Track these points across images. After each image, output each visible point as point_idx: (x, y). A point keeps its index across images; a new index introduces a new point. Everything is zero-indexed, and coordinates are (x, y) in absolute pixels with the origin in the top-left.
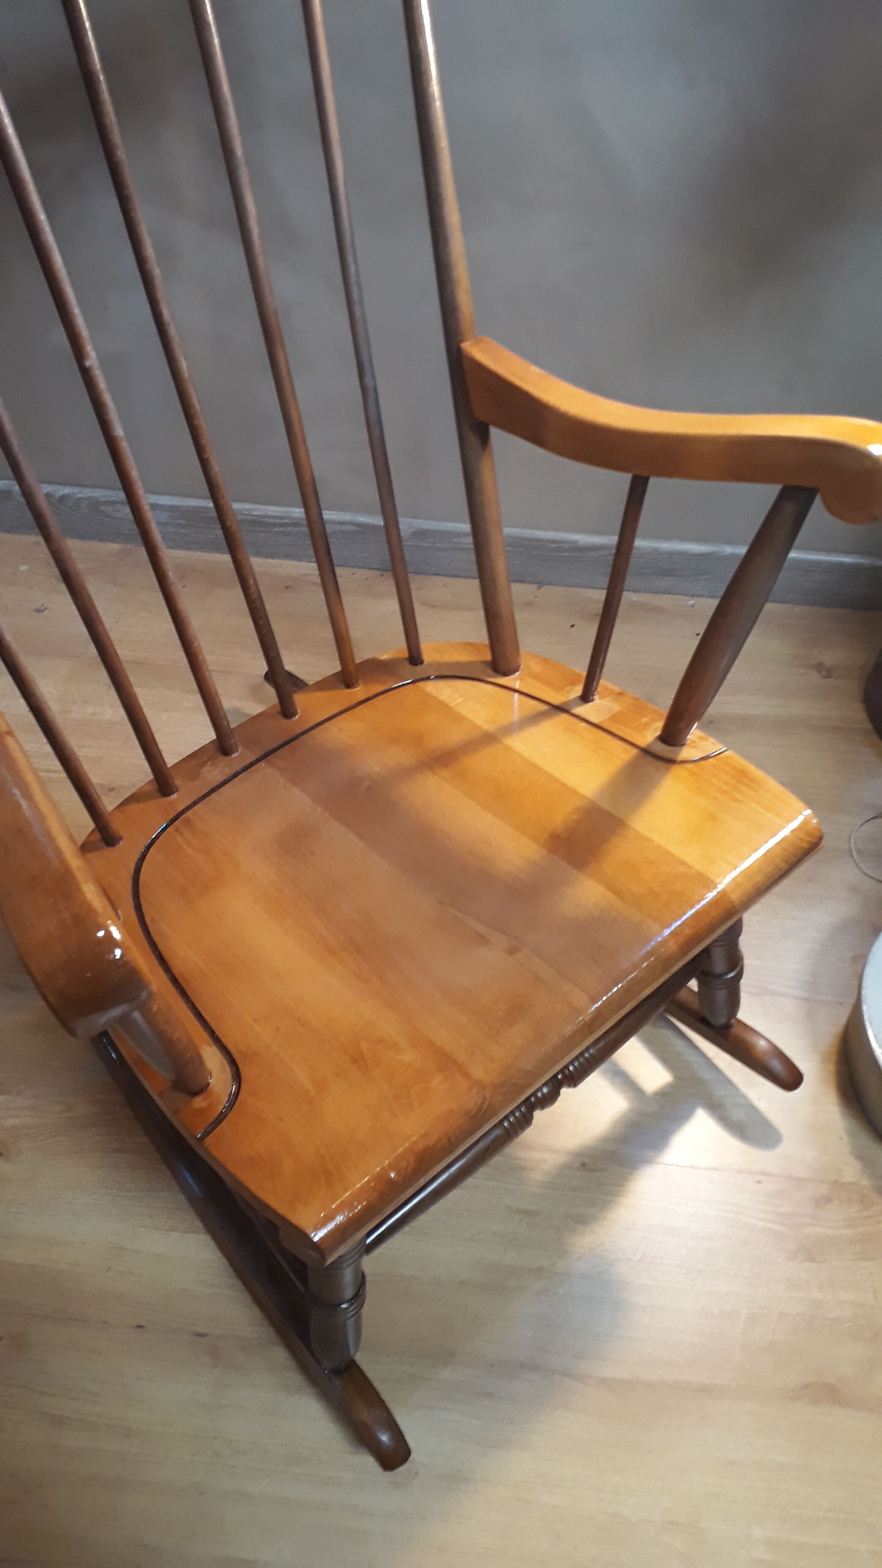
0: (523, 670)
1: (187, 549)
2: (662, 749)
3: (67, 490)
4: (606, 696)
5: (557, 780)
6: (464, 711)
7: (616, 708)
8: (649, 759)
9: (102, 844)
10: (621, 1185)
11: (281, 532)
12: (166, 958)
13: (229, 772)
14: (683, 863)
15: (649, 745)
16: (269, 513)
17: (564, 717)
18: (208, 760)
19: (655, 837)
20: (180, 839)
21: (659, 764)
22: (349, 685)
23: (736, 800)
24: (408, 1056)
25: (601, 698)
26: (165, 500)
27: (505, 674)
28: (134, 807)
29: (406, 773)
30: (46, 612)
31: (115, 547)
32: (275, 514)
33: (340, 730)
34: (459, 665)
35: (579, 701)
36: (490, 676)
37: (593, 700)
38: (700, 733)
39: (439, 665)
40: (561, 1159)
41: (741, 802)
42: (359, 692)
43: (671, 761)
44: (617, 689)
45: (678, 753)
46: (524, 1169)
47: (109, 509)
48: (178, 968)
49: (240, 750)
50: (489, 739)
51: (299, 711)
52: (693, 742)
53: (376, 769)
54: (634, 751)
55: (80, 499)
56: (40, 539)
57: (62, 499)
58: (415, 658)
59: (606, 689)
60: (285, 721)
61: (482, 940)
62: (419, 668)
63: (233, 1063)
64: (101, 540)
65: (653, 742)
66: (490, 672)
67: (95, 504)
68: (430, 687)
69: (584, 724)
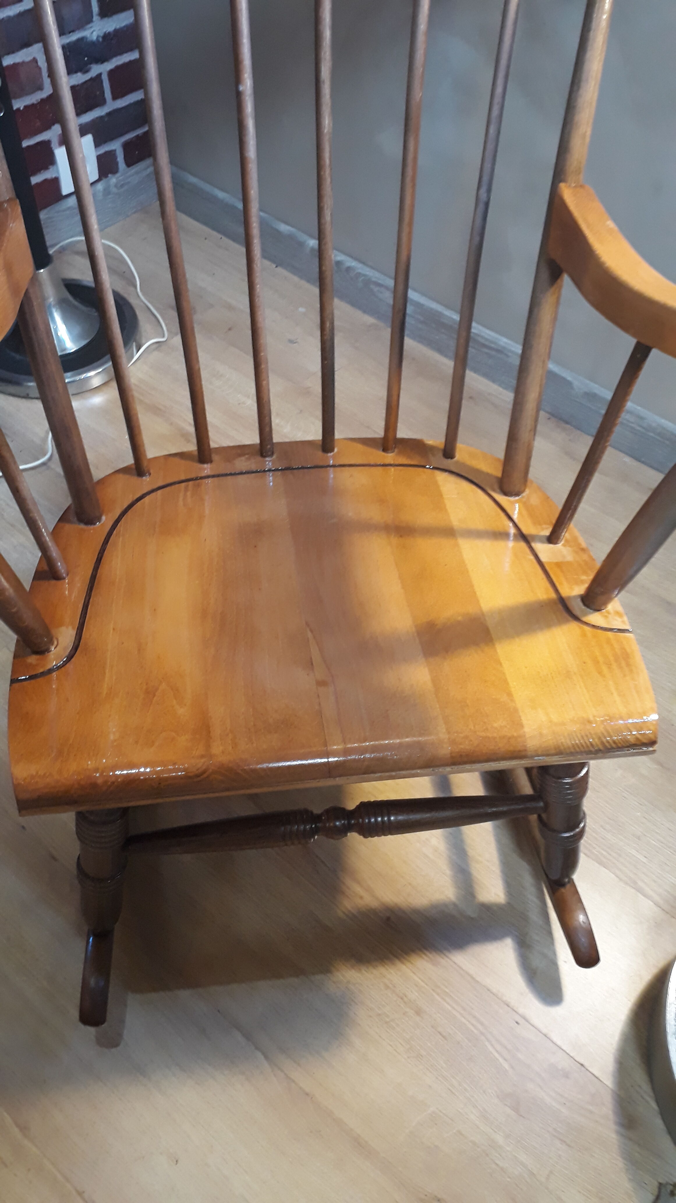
0: (523, 497)
1: (420, 342)
2: (578, 607)
3: (353, 263)
4: (570, 546)
5: (472, 586)
6: (448, 505)
7: (569, 558)
8: (560, 607)
9: (134, 472)
10: (407, 953)
11: (486, 353)
12: (102, 561)
13: (254, 467)
14: (510, 694)
15: (569, 598)
16: (483, 334)
17: (523, 545)
18: (248, 454)
19: (506, 665)
20: (181, 495)
21: (565, 615)
22: (385, 450)
23: (600, 673)
24: (182, 712)
25: (564, 545)
26: (423, 300)
27: (506, 493)
28: (177, 460)
29: (368, 527)
30: (296, 344)
31: (369, 320)
32: (486, 336)
33: (351, 476)
34: (478, 472)
35: (545, 540)
36: (494, 490)
37: (556, 543)
38: (620, 609)
39: (463, 465)
40: (374, 904)
41: (603, 676)
42: (390, 457)
43: (576, 618)
44: (584, 545)
45: (586, 614)
46: (343, 893)
47: (376, 289)
48: (103, 571)
49: (274, 457)
50: (449, 532)
51: (336, 450)
52: (608, 612)
53: (350, 514)
54: (553, 595)
55: (360, 273)
56: (317, 291)
57: (349, 269)
58: (448, 452)
59: (575, 539)
60: (320, 453)
61: (310, 665)
62: (449, 461)
63: (76, 647)
64: (365, 312)
65: (575, 597)
66: (496, 486)
67: (368, 282)
68: (441, 477)
69: (532, 557)
